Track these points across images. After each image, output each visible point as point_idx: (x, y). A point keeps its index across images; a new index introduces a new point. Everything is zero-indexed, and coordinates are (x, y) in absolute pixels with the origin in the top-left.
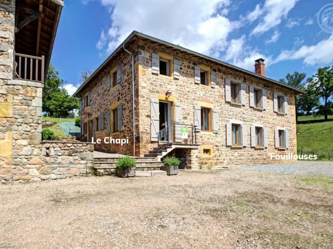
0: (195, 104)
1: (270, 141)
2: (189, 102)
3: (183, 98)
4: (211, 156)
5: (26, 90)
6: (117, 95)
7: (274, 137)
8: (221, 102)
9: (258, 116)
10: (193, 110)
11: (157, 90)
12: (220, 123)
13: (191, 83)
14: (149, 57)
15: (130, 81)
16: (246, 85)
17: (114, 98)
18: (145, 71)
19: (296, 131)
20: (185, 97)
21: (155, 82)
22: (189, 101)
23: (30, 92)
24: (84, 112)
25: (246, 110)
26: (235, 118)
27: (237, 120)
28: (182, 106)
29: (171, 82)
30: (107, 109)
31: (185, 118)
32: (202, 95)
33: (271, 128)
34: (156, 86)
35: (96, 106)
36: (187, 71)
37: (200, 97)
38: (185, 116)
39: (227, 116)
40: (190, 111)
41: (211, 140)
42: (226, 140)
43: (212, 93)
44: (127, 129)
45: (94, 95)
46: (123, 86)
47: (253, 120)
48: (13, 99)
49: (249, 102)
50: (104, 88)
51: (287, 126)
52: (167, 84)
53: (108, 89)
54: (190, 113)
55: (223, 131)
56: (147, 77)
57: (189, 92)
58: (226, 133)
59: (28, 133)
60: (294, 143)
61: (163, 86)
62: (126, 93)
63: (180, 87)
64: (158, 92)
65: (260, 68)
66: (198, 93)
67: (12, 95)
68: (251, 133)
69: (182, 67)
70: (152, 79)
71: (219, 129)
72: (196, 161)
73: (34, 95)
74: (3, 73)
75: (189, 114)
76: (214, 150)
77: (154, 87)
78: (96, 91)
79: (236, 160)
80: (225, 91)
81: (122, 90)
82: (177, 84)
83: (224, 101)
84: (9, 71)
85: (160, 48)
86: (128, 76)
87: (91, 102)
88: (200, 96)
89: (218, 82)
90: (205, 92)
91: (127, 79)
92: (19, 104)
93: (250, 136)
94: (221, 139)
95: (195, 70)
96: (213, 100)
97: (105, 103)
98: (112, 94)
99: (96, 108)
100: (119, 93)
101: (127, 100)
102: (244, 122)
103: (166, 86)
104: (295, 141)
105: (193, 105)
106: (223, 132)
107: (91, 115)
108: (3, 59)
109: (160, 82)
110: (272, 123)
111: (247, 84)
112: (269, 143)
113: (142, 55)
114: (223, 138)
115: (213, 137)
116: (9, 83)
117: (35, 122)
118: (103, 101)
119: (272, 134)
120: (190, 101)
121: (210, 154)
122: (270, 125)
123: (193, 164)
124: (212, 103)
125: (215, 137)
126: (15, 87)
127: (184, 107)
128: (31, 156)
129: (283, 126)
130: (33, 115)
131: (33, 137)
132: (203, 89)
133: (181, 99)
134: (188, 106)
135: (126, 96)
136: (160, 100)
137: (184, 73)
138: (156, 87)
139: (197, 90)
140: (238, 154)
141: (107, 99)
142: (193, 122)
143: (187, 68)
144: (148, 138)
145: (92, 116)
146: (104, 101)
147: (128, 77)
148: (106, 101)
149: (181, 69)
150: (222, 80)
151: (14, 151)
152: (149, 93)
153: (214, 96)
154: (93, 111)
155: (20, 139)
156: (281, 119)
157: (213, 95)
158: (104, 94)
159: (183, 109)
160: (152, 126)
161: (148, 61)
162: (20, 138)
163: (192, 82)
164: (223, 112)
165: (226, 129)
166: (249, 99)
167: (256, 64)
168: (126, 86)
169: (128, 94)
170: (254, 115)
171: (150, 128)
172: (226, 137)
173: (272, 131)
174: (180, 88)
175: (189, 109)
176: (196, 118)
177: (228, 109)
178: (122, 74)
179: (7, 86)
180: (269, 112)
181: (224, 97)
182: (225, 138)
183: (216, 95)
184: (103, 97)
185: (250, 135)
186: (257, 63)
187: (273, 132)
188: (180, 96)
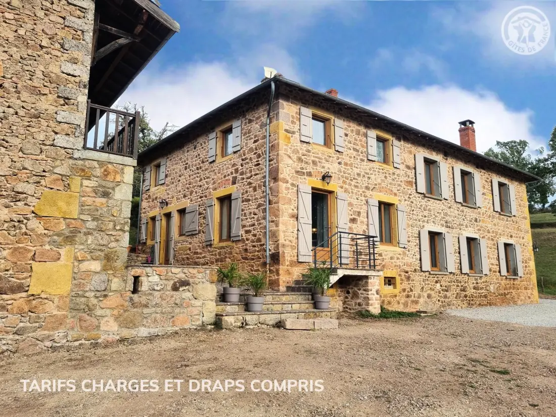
0: (368, 196)
1: (492, 264)
2: (359, 193)
3: (350, 185)
4: (396, 291)
5: (105, 170)
6: (232, 173)
7: (498, 256)
8: (410, 193)
9: (469, 219)
10: (365, 207)
11: (308, 171)
12: (410, 230)
13: (362, 160)
14: (296, 113)
15: (260, 152)
16: (448, 165)
17: (225, 177)
18: (289, 139)
19: (533, 246)
20: (353, 183)
21: (305, 157)
22: (359, 191)
23: (113, 174)
24: (149, 196)
25: (450, 208)
26: (433, 222)
27: (437, 225)
28: (349, 199)
29: (330, 157)
30: (206, 197)
31: (353, 221)
32: (379, 181)
33: (492, 240)
34: (307, 163)
35: (179, 189)
36: (356, 140)
37: (376, 185)
38: (353, 216)
39: (421, 217)
40: (361, 209)
41: (395, 260)
42: (420, 260)
43: (396, 178)
44: (251, 237)
45: (175, 167)
46: (246, 159)
47: (462, 225)
48: (81, 185)
49: (454, 193)
50: (201, 156)
51: (517, 237)
52: (323, 161)
53: (211, 160)
54: (361, 211)
55: (415, 244)
56: (293, 148)
57: (359, 175)
58: (420, 249)
59: (103, 248)
60: (531, 268)
61: (319, 164)
62: (251, 171)
63: (345, 167)
64: (309, 174)
65: (467, 135)
66: (373, 177)
67: (80, 178)
68: (459, 248)
69: (347, 133)
70: (301, 152)
71: (409, 241)
72: (376, 300)
73: (118, 178)
74: (67, 138)
75: (359, 213)
76: (402, 280)
77: (304, 165)
78: (181, 159)
79: (439, 298)
80: (415, 174)
81: (242, 166)
82: (340, 160)
83: (415, 191)
84: (77, 134)
85: (312, 99)
86: (255, 142)
87: (169, 179)
88: (376, 183)
89: (405, 160)
90: (384, 175)
91: (254, 147)
92: (91, 195)
93: (458, 255)
94: (413, 258)
95: (369, 138)
96: (398, 190)
97: (200, 183)
98: (220, 169)
99: (180, 192)
100: (237, 171)
101: (254, 185)
102: (448, 229)
103: (323, 165)
104: (532, 264)
105: (366, 198)
106: (415, 246)
107: (167, 204)
108: (67, 112)
109: (314, 157)
110: (493, 232)
111: (450, 164)
112: (491, 266)
113: (284, 111)
114: (414, 257)
115: (400, 254)
116: (75, 156)
117: (118, 228)
118: (198, 179)
119: (494, 251)
120: (361, 190)
121: (395, 287)
122: (489, 235)
123: (371, 305)
124: (395, 194)
125: (402, 256)
126: (87, 163)
127: (352, 201)
128: (105, 293)
129: (511, 236)
130: (115, 215)
131: (113, 256)
132: (381, 170)
133: (347, 186)
134: (357, 199)
135: (251, 176)
136: (313, 188)
137: (351, 143)
138: (306, 165)
139: (372, 172)
140: (441, 286)
141: (208, 178)
142: (367, 227)
143: (356, 134)
144: (294, 257)
145: (169, 206)
146: (201, 180)
147: (256, 144)
148: (204, 181)
149: (346, 135)
150: (411, 156)
151: (75, 282)
152: (294, 175)
153: (399, 183)
154: (173, 197)
155: (88, 260)
156: (507, 224)
157: (397, 181)
158: (201, 168)
159: (350, 204)
160: (300, 233)
161: (295, 120)
162: (89, 258)
163: (364, 158)
164: (413, 211)
165: (420, 240)
166: (454, 189)
167: (461, 128)
168: (251, 159)
169: (256, 175)
170: (463, 217)
171: (297, 238)
172: (420, 255)
173: (494, 245)
174: (345, 169)
175: (360, 205)
176: (371, 222)
177: (421, 206)
178: (243, 137)
179: (71, 162)
180: (486, 211)
181: (414, 185)
182: (418, 257)
183: (401, 181)
184: (198, 173)
185: (459, 253)
186: (463, 126)
187: (496, 247)
188: (344, 182)
